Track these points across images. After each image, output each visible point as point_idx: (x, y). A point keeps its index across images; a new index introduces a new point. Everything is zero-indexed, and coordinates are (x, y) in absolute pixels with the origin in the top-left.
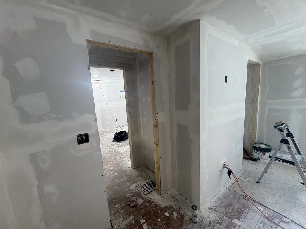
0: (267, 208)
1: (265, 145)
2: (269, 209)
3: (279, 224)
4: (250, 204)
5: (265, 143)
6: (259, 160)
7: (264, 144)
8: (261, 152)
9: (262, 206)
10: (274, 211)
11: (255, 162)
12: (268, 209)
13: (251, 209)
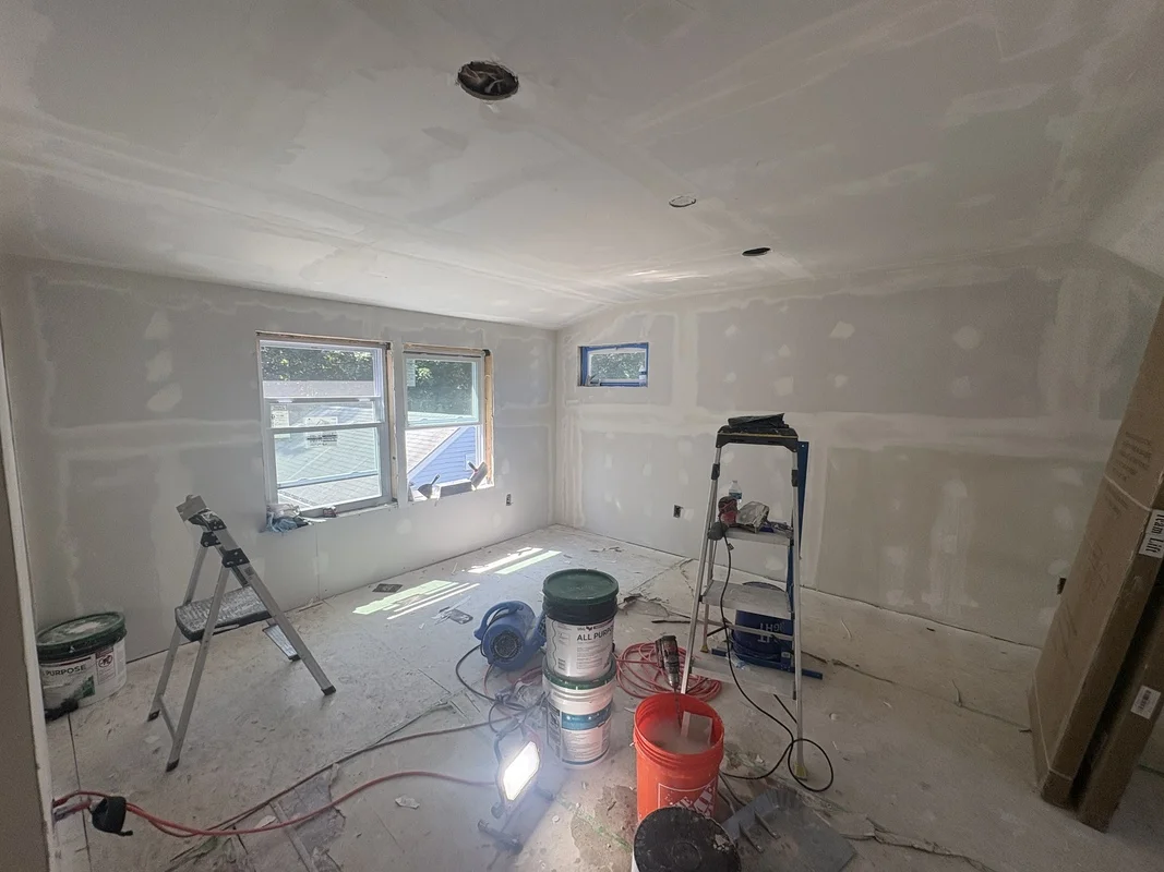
0: (276, 803)
1: (88, 618)
2: (283, 797)
3: (334, 801)
4: (230, 850)
5: (80, 614)
6: (90, 692)
7: (83, 618)
8: (93, 656)
9: (259, 813)
10: (293, 788)
11: (74, 716)
12: (279, 799)
13: (248, 857)
